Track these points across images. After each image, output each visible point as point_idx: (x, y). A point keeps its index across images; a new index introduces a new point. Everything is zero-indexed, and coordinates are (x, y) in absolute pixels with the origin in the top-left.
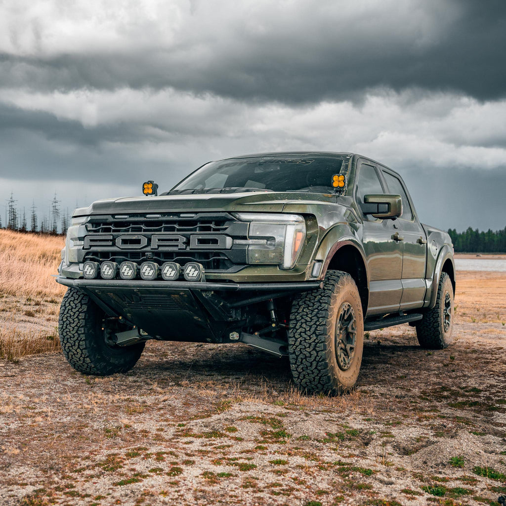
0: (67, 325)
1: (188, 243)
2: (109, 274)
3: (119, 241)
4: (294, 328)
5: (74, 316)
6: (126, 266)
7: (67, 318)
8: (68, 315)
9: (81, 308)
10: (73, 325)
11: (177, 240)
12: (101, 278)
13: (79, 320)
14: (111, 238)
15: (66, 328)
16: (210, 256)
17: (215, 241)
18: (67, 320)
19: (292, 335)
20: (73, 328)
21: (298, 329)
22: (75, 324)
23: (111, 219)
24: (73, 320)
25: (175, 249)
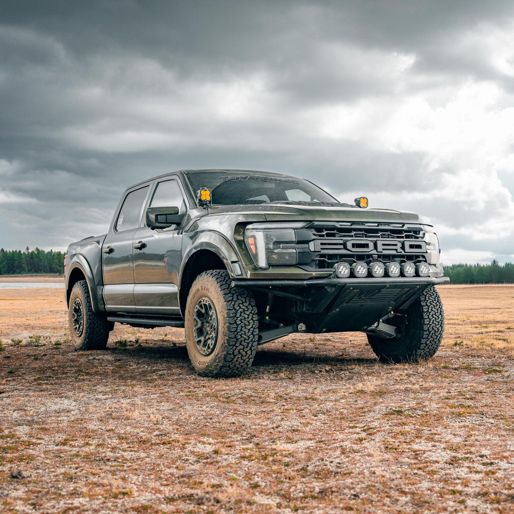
0: (242, 327)
1: (403, 248)
2: (363, 273)
3: (349, 245)
4: (428, 311)
5: (248, 318)
6: (378, 266)
7: (241, 320)
8: (242, 318)
9: (253, 310)
10: (248, 327)
11: (396, 245)
12: (355, 277)
13: (254, 321)
14: (342, 242)
15: (241, 330)
16: (414, 258)
17: (419, 247)
18: (242, 322)
19: (426, 317)
20: (249, 330)
21: (430, 313)
22: (250, 326)
23: (338, 225)
24: (248, 322)
25: (394, 252)
